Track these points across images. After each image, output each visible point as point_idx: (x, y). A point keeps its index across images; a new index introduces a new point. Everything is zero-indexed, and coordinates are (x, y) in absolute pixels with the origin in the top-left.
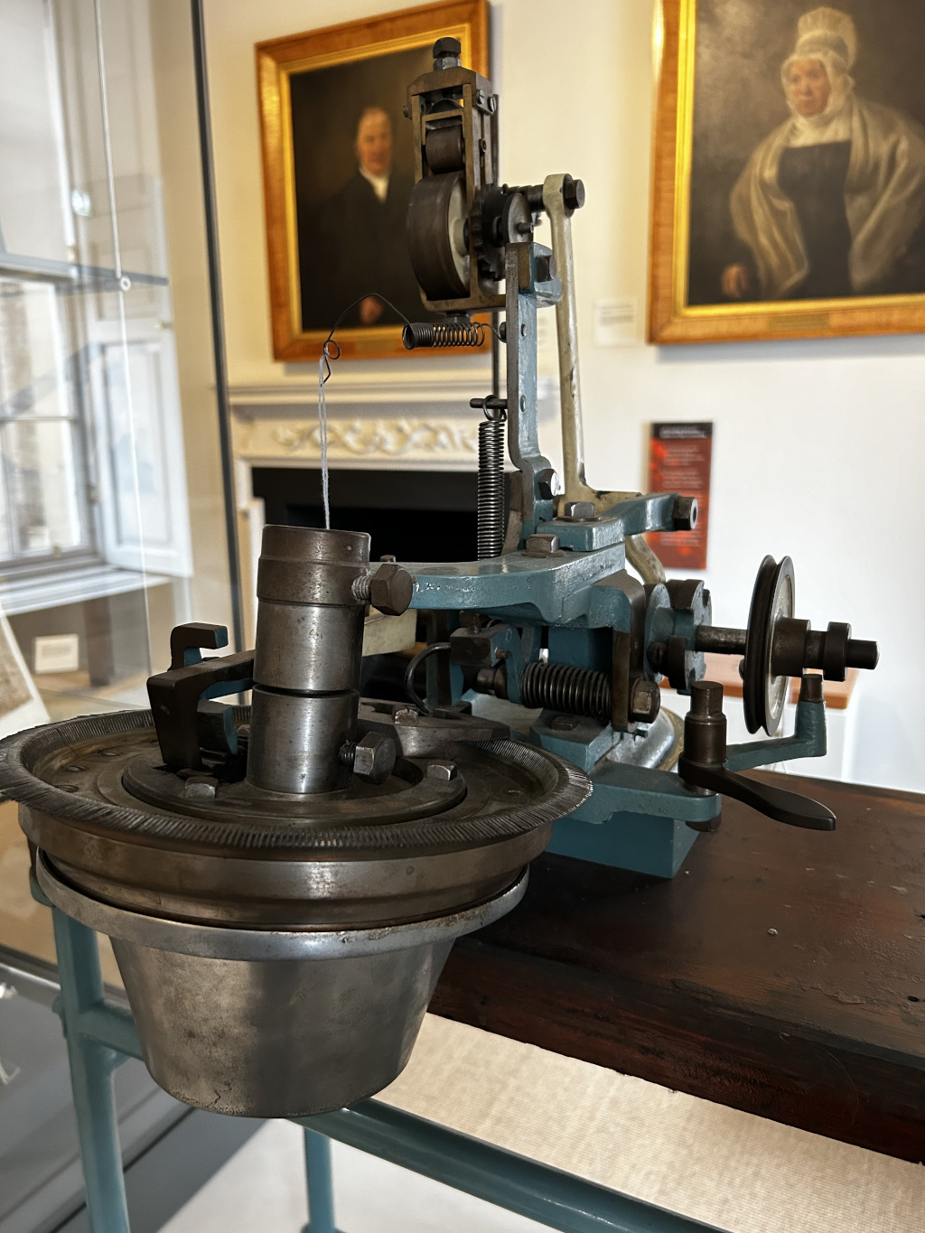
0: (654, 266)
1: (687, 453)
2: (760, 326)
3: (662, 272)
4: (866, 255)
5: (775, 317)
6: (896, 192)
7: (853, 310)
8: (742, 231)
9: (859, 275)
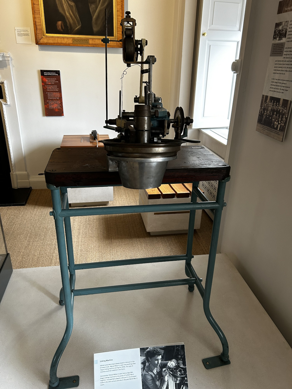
0: (34, 18)
1: (53, 80)
2: (70, 41)
3: (37, 20)
4: (96, 24)
5: (74, 39)
6: (102, 5)
7: (95, 39)
8: (61, 10)
9: (95, 29)
